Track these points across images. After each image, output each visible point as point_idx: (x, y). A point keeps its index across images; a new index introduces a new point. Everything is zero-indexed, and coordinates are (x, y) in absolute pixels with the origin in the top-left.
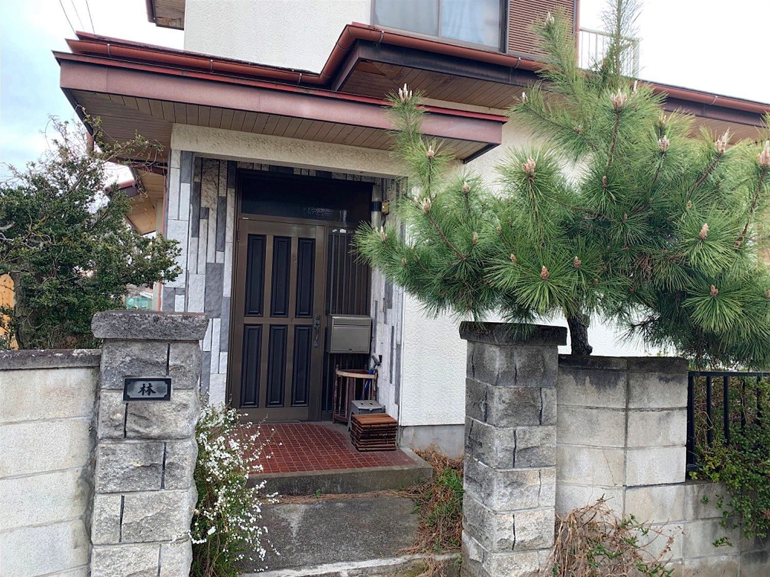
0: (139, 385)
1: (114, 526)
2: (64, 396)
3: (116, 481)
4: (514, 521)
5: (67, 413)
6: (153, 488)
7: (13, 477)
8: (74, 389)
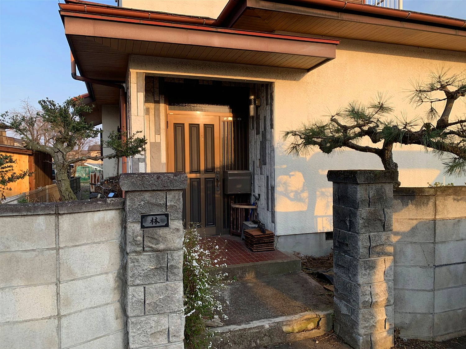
0: (150, 219)
1: (140, 305)
2: (104, 227)
3: (140, 278)
4: (371, 290)
5: (107, 238)
6: (162, 281)
7: (79, 279)
8: (109, 223)
